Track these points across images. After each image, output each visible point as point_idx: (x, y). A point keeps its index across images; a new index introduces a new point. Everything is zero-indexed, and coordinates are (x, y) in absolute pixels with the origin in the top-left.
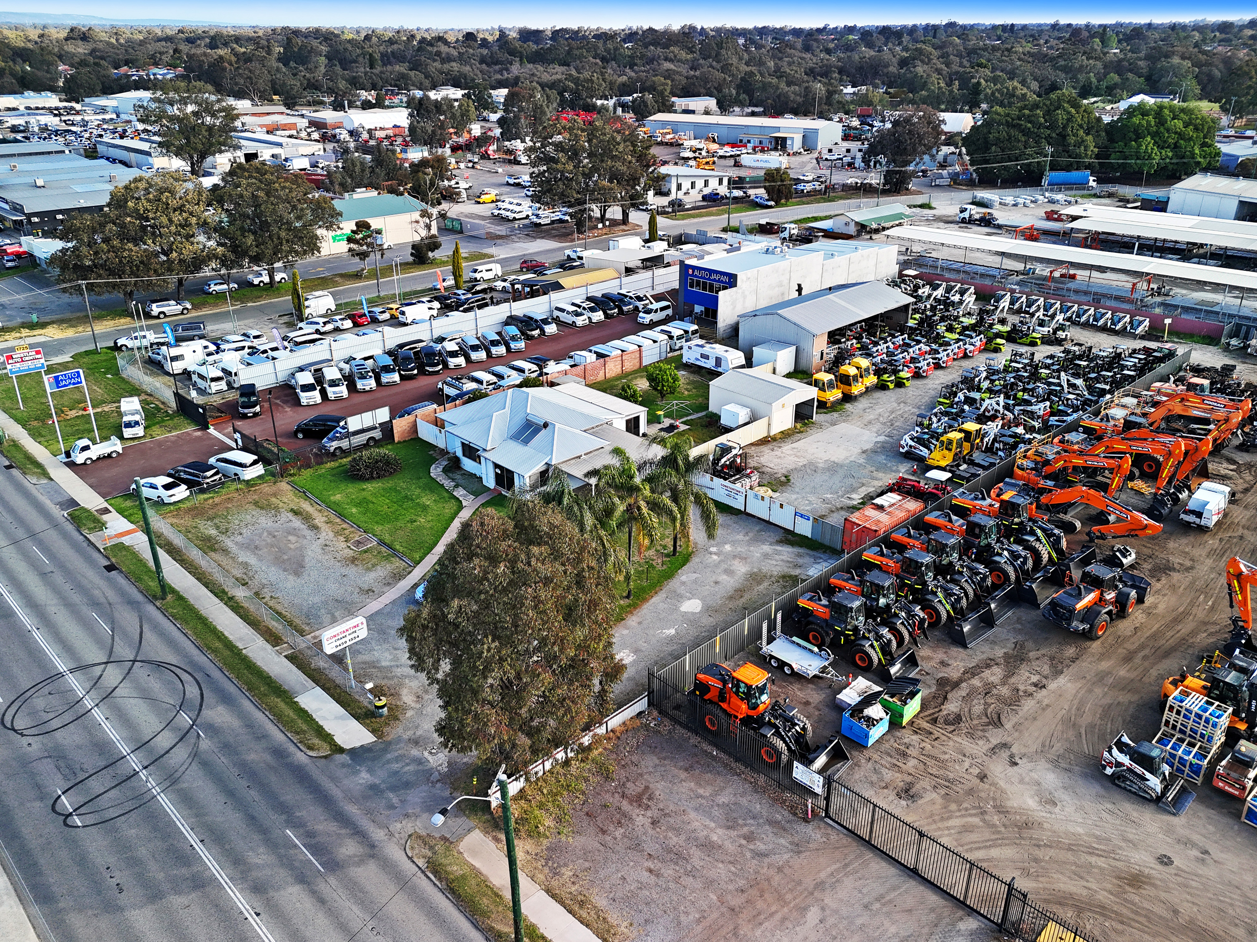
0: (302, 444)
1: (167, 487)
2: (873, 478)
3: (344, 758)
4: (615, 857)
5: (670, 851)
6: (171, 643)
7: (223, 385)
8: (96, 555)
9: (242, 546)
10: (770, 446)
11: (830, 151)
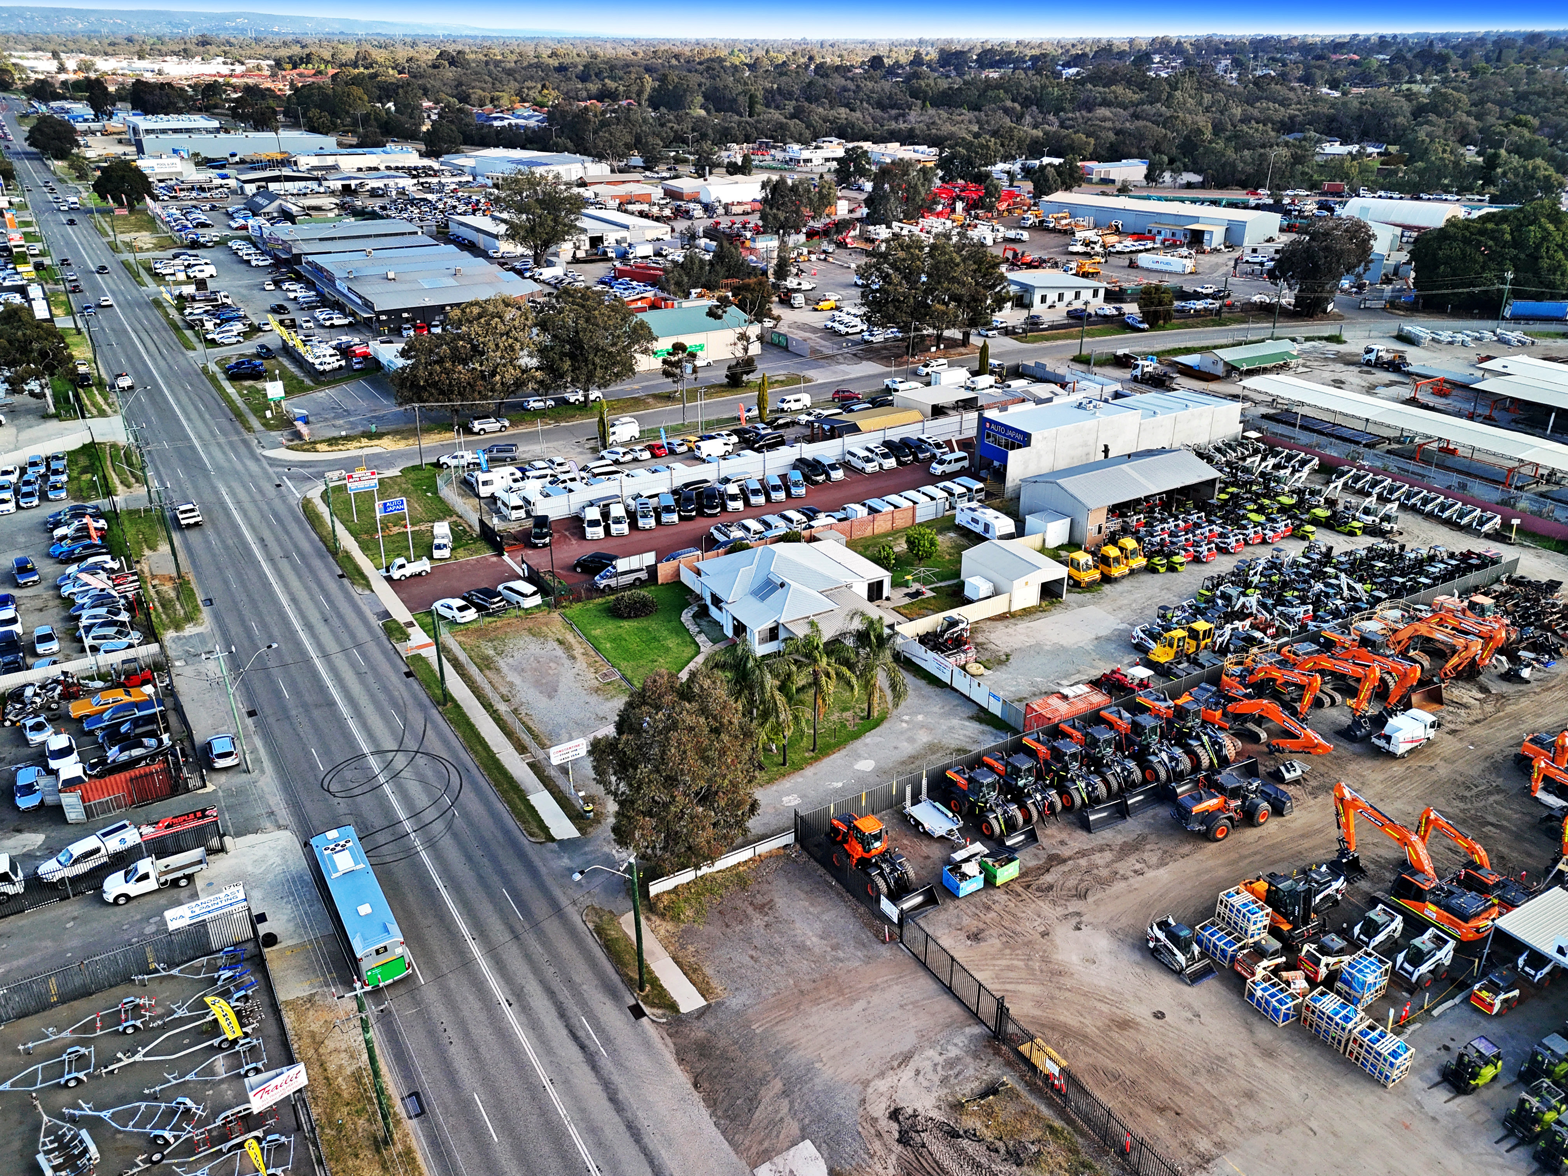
0: (578, 578)
1: (461, 609)
2: (1093, 667)
3: (554, 846)
4: (729, 944)
5: (771, 946)
6: (445, 741)
7: (522, 513)
8: (399, 661)
9: (512, 668)
10: (1006, 623)
11: (1254, 251)
